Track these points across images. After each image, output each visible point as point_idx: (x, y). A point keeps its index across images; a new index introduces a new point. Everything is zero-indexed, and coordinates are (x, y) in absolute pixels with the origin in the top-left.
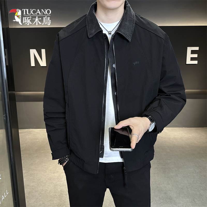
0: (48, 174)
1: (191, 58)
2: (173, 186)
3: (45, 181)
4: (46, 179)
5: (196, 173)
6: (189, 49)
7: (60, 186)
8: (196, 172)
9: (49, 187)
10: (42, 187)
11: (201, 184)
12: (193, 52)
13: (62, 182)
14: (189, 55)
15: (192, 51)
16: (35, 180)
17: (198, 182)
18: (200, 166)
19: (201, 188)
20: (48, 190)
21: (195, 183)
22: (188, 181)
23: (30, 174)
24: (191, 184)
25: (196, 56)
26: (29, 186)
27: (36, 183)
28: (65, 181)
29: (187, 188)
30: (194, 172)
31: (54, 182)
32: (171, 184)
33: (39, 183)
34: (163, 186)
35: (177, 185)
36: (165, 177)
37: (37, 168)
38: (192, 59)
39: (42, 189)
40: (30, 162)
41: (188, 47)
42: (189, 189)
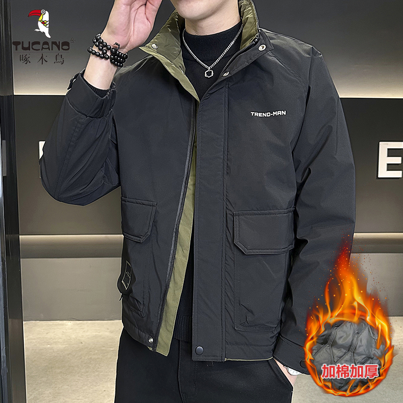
1: (388, 164)
6: (384, 147)
12: (392, 153)
14: (384, 160)
15: (388, 149)
25: (397, 160)
38: (391, 167)
41: (380, 143)
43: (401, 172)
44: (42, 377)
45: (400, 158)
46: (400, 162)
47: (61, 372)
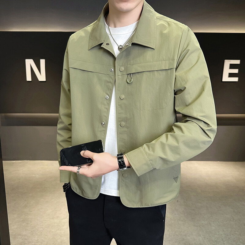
0: (46, 220)
2: (204, 238)
3: (42, 229)
4: (43, 226)
5: (234, 221)
7: (61, 236)
8: (234, 219)
9: (46, 237)
10: (37, 237)
11: (240, 235)
13: (63, 231)
16: (29, 228)
17: (236, 233)
18: (239, 212)
19: (241, 241)
20: (44, 241)
21: (233, 234)
22: (223, 231)
23: (22, 220)
24: (228, 235)
26: (20, 235)
27: (30, 232)
28: (67, 229)
29: (222, 240)
30: (232, 220)
31: (53, 230)
32: (202, 236)
33: (34, 231)
34: (191, 238)
35: (210, 236)
36: (194, 226)
37: (31, 212)
39: (37, 240)
40: (23, 204)
42: (224, 242)
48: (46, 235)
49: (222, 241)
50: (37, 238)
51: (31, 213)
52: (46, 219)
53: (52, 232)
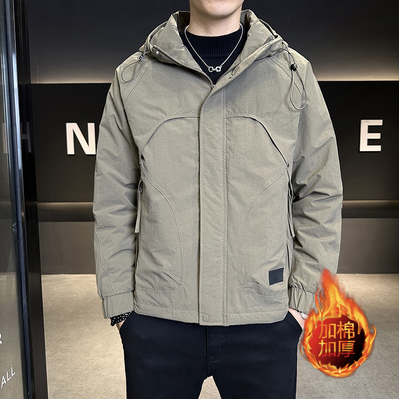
6: (365, 124)
14: (365, 135)
25: (377, 136)
43: (380, 147)
44: (68, 321)
45: (380, 134)
46: (379, 138)
47: (84, 317)
48: (94, 381)
49: (364, 388)
50: (80, 384)
51: (71, 348)
52: (93, 358)
53: (103, 376)
